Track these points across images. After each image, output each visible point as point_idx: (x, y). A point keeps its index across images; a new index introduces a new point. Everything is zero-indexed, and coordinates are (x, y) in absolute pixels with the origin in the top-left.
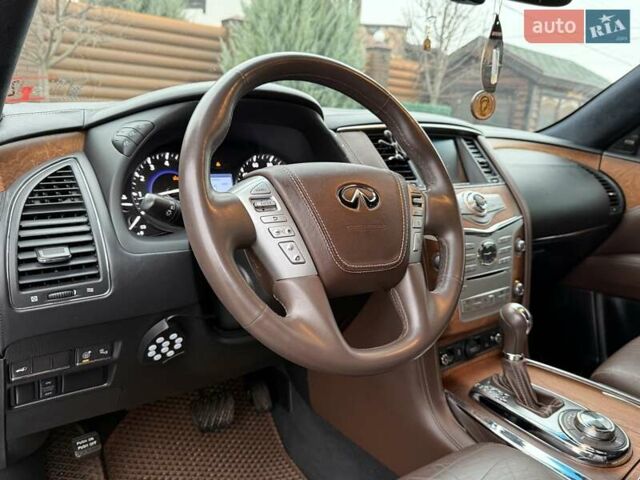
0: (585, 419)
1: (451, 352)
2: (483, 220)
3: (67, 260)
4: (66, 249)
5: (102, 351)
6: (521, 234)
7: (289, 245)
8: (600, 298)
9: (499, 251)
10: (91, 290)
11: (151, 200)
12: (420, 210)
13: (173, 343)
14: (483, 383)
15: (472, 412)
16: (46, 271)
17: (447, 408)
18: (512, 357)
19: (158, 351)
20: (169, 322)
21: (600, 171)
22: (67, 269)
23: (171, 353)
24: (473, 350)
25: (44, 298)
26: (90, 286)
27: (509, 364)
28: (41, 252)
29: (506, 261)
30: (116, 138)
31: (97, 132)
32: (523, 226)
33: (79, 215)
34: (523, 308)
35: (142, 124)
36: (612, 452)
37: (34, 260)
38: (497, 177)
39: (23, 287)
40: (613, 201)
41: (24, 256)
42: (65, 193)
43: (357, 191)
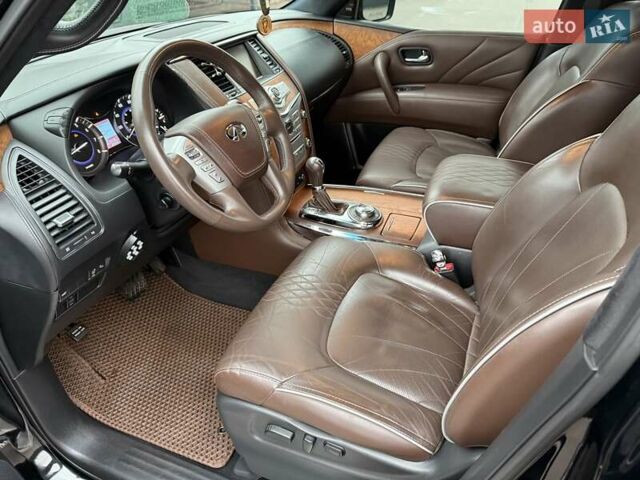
0: (360, 210)
4: (67, 213)
5: (101, 266)
6: (303, 106)
7: (214, 174)
8: (348, 126)
9: (294, 123)
10: (93, 233)
13: (138, 246)
15: (300, 224)
16: (62, 232)
17: (290, 228)
19: (131, 254)
20: (136, 235)
21: (334, 34)
22: (72, 227)
23: (136, 253)
25: (72, 247)
26: (92, 230)
27: (316, 193)
28: (55, 220)
29: (298, 126)
31: (18, 121)
32: (302, 100)
33: (57, 189)
34: (318, 159)
35: (64, 112)
36: (375, 221)
37: (56, 227)
38: (278, 66)
39: (59, 244)
40: (346, 57)
41: (49, 226)
42: (36, 177)
43: (234, 128)
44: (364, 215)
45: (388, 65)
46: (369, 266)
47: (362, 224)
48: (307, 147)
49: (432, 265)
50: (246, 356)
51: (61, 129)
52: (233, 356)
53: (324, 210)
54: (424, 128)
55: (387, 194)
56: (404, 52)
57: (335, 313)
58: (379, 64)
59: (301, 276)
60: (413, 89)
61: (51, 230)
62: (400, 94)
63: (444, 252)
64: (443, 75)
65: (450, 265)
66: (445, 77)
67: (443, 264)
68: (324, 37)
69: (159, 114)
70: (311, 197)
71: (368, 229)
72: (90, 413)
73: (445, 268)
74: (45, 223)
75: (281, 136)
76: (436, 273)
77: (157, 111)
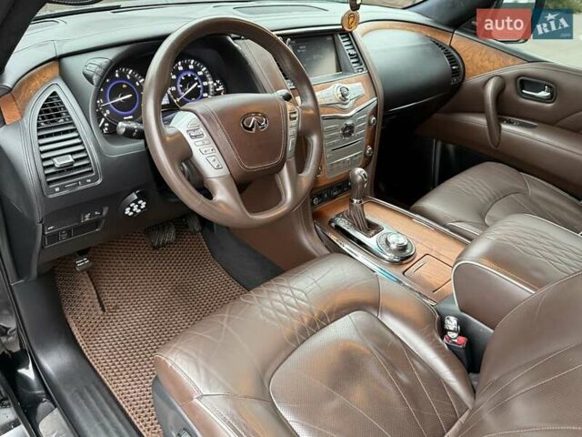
0: (392, 238)
1: (320, 196)
2: (346, 107)
3: (72, 164)
4: (70, 156)
5: (96, 213)
6: (375, 112)
7: (212, 158)
8: (439, 144)
9: (356, 127)
10: (89, 181)
11: (123, 127)
12: (294, 123)
13: (140, 205)
14: (338, 216)
15: (329, 235)
16: (59, 172)
17: (315, 231)
18: (355, 201)
19: (131, 211)
20: (137, 195)
21: (451, 47)
22: (72, 169)
23: (139, 211)
25: (62, 188)
26: (88, 178)
27: (352, 206)
28: (55, 159)
29: (361, 133)
31: (67, 61)
32: (376, 107)
33: (72, 131)
34: (364, 172)
35: (104, 62)
36: (403, 256)
37: (52, 166)
38: (363, 66)
39: (49, 183)
40: (455, 73)
41: (46, 164)
42: (59, 115)
43: (254, 119)
44: (393, 246)
45: (499, 93)
46: (371, 305)
48: (365, 156)
49: (443, 331)
51: (94, 77)
52: (175, 345)
53: (359, 228)
54: (519, 170)
56: (524, 82)
57: (303, 342)
58: (490, 89)
59: (291, 288)
60: (522, 125)
61: (45, 168)
62: (505, 127)
64: (562, 119)
65: (463, 340)
67: (455, 335)
68: (437, 46)
69: (218, 85)
70: (348, 208)
71: (392, 263)
72: (77, 337)
73: (456, 341)
74: (44, 160)
75: (315, 139)
76: (444, 343)
77: (218, 82)
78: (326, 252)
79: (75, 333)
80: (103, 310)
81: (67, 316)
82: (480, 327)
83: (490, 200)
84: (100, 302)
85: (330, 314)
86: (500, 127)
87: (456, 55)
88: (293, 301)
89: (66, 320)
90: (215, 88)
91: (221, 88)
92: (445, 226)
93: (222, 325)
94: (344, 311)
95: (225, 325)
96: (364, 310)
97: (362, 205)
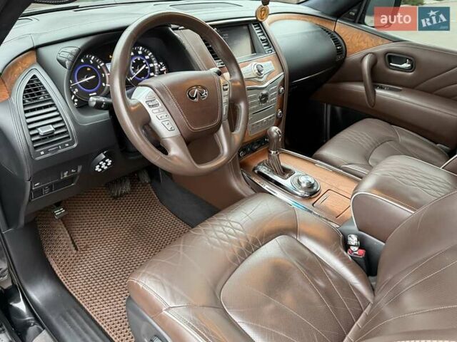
0: (302, 179)
1: (245, 150)
2: (262, 80)
3: (53, 132)
4: (51, 126)
5: (73, 171)
6: (283, 84)
7: (167, 122)
8: (329, 107)
9: (270, 96)
10: (67, 145)
11: (94, 101)
12: (226, 93)
13: (107, 163)
14: (259, 164)
15: (253, 179)
16: (43, 139)
17: (242, 177)
18: (272, 152)
19: (100, 168)
20: (105, 154)
21: (334, 32)
22: (53, 136)
23: (106, 168)
24: (256, 147)
25: (46, 152)
26: (67, 143)
27: (270, 156)
28: (39, 129)
29: (273, 99)
30: (60, 58)
31: (43, 51)
32: (284, 79)
33: (51, 106)
34: (278, 129)
35: (74, 50)
36: (312, 192)
37: (38, 134)
38: (271, 48)
39: (36, 148)
40: (339, 52)
41: (32, 133)
42: (40, 94)
43: (196, 90)
44: (304, 185)
45: (373, 66)
46: (291, 230)
47: (301, 192)
48: (277, 117)
49: (347, 247)
50: (153, 274)
51: (67, 62)
52: (144, 271)
53: (276, 173)
54: (391, 124)
55: (334, 171)
56: (391, 57)
57: (242, 261)
58: (366, 62)
59: (229, 221)
60: (391, 89)
61: (32, 136)
62: (378, 91)
63: (360, 239)
64: (420, 84)
65: (362, 251)
66: (422, 86)
67: (356, 249)
68: (325, 32)
69: (162, 66)
70: (267, 158)
71: (304, 198)
72: (57, 272)
73: (357, 253)
74: (30, 130)
75: (242, 105)
76: (348, 255)
77: (161, 63)
78: (253, 192)
79: (55, 269)
80: (76, 249)
81: (48, 256)
82: (375, 241)
83: (372, 147)
84: (73, 243)
85: (261, 239)
86: (375, 91)
87: (339, 38)
88: (232, 231)
89: (47, 259)
90: (159, 69)
91: (164, 68)
92: (339, 168)
93: (179, 253)
94: (271, 236)
95: (182, 253)
96: (286, 235)
97: (278, 155)
